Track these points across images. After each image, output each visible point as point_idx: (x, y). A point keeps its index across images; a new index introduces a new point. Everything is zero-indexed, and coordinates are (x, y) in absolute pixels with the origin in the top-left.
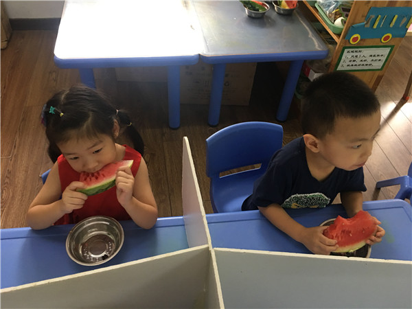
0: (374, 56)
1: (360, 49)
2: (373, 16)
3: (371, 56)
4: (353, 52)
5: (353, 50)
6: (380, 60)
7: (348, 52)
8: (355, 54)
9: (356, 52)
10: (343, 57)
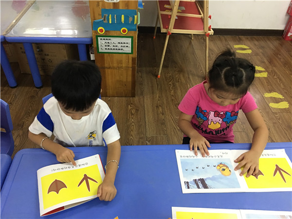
0: (122, 43)
1: (110, 38)
2: (107, 15)
3: (119, 43)
4: (104, 39)
5: (104, 38)
6: (127, 46)
7: (101, 39)
8: (107, 41)
9: (107, 39)
10: (99, 43)
